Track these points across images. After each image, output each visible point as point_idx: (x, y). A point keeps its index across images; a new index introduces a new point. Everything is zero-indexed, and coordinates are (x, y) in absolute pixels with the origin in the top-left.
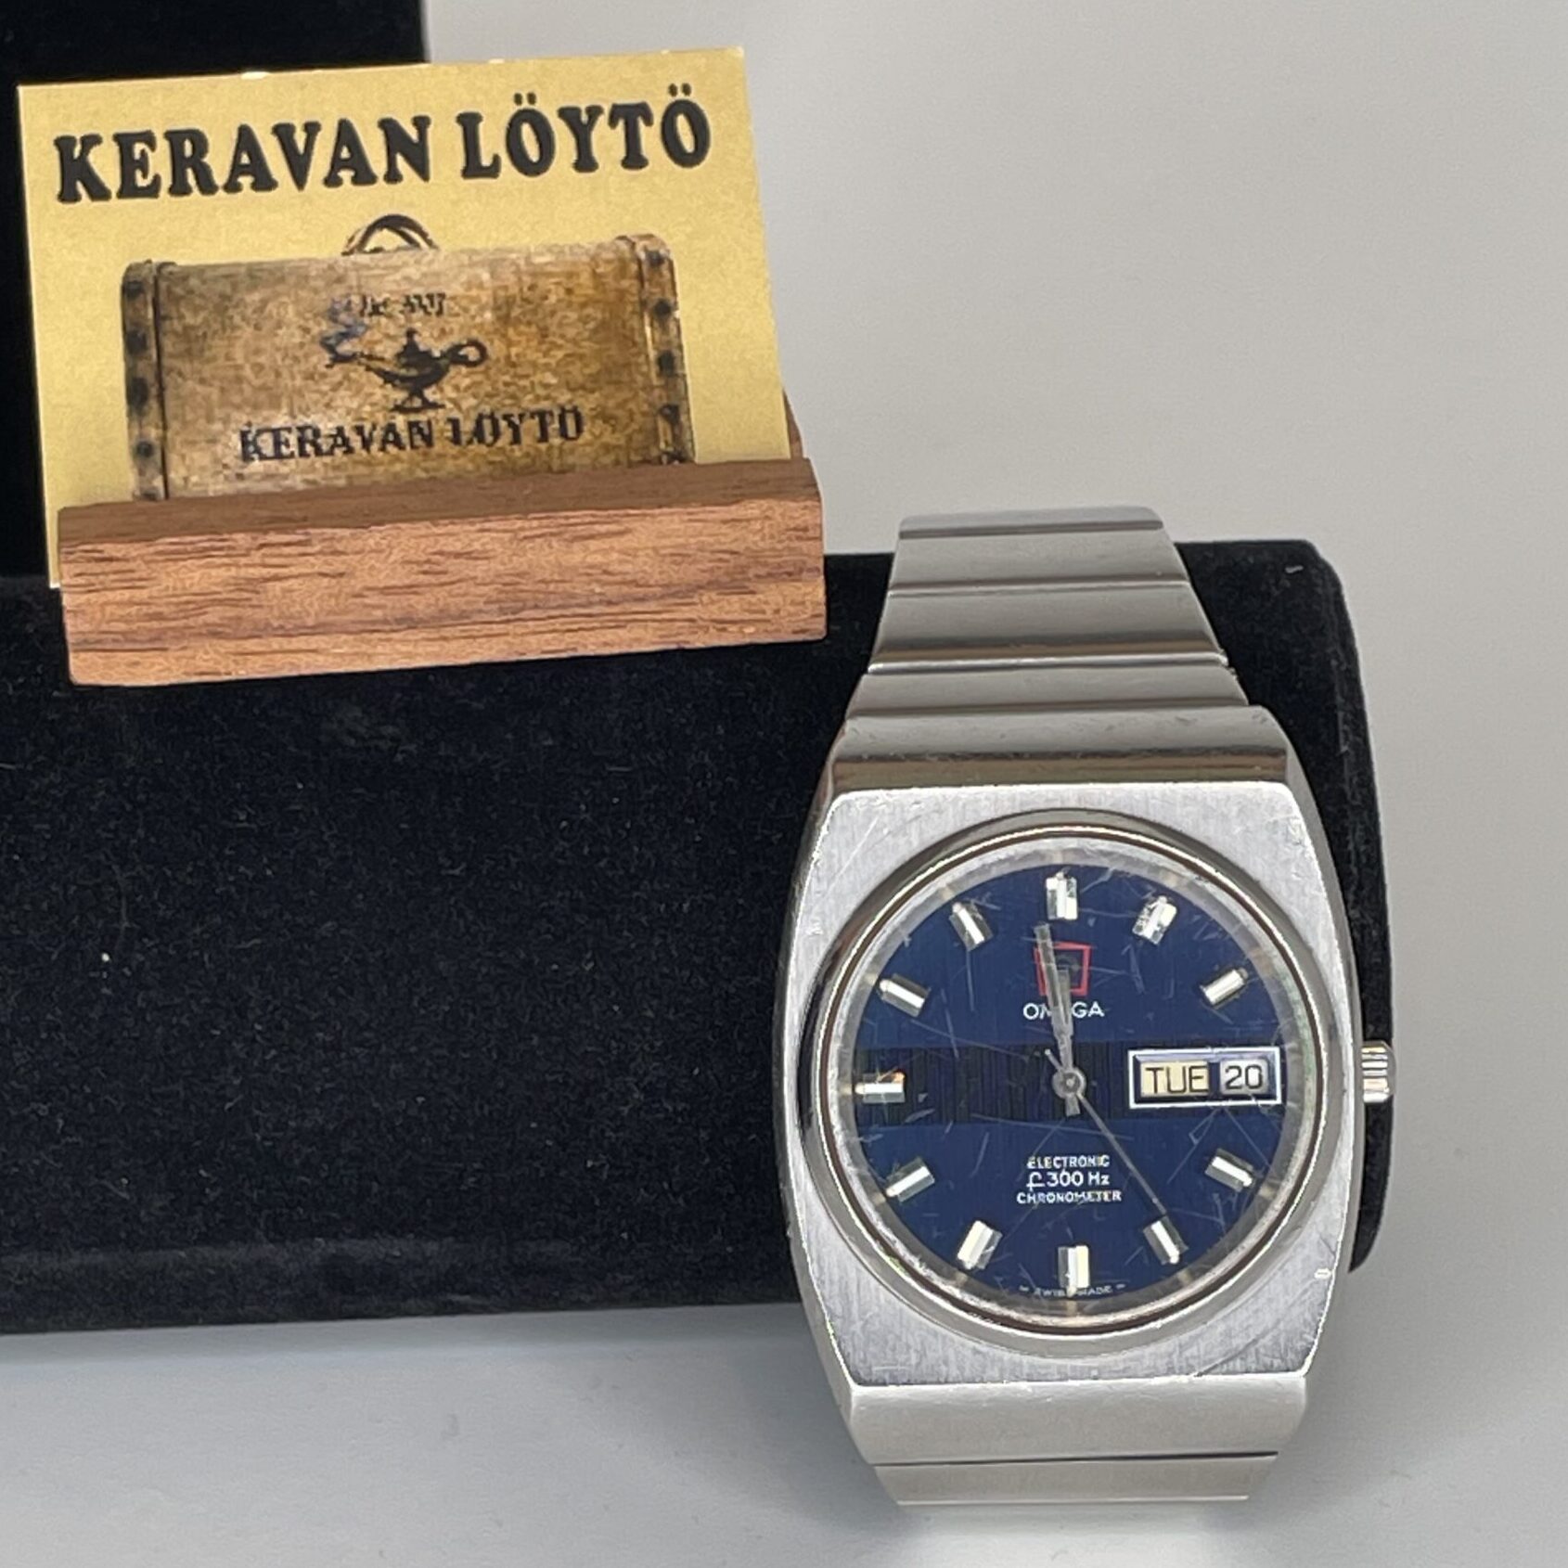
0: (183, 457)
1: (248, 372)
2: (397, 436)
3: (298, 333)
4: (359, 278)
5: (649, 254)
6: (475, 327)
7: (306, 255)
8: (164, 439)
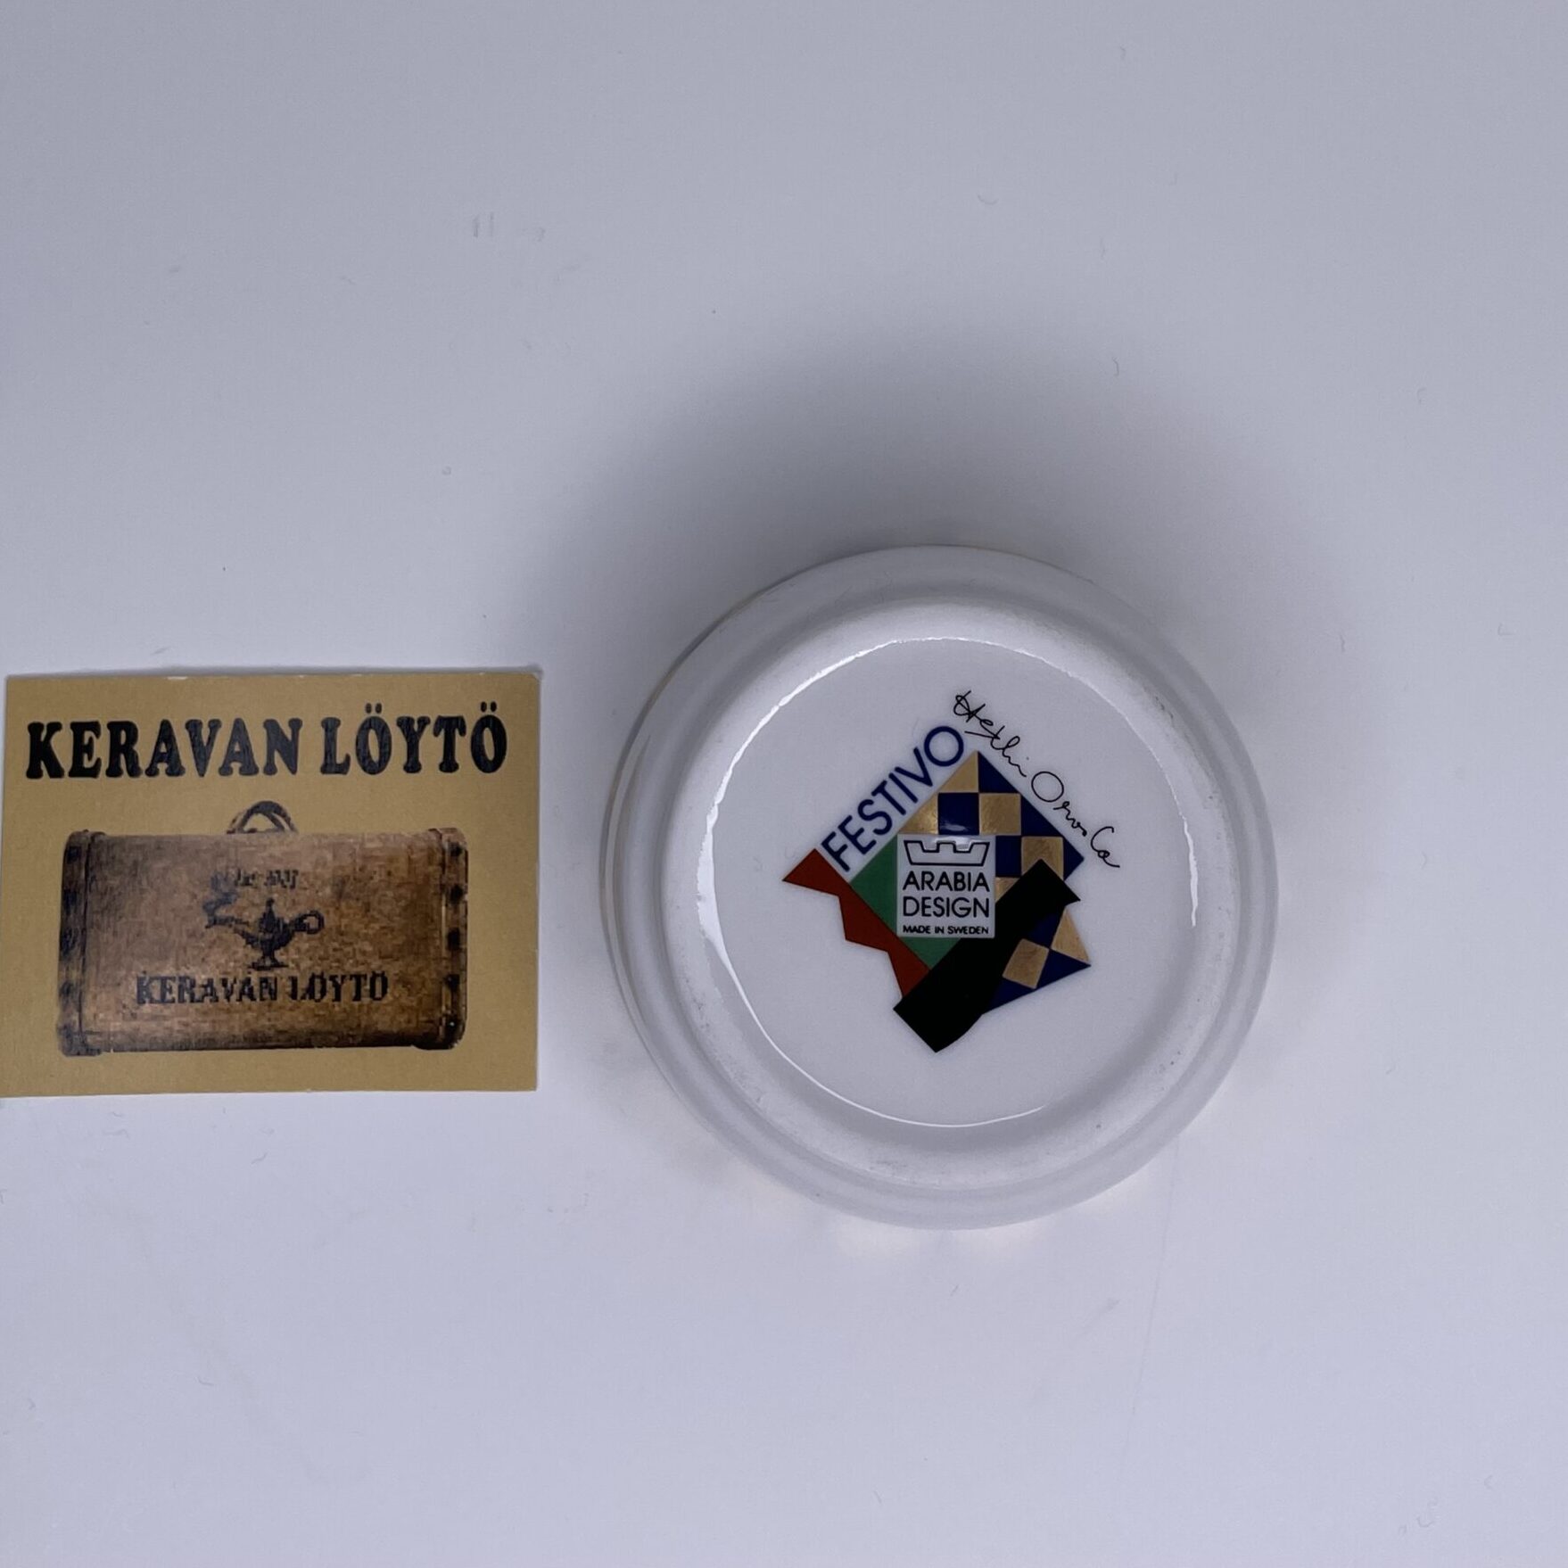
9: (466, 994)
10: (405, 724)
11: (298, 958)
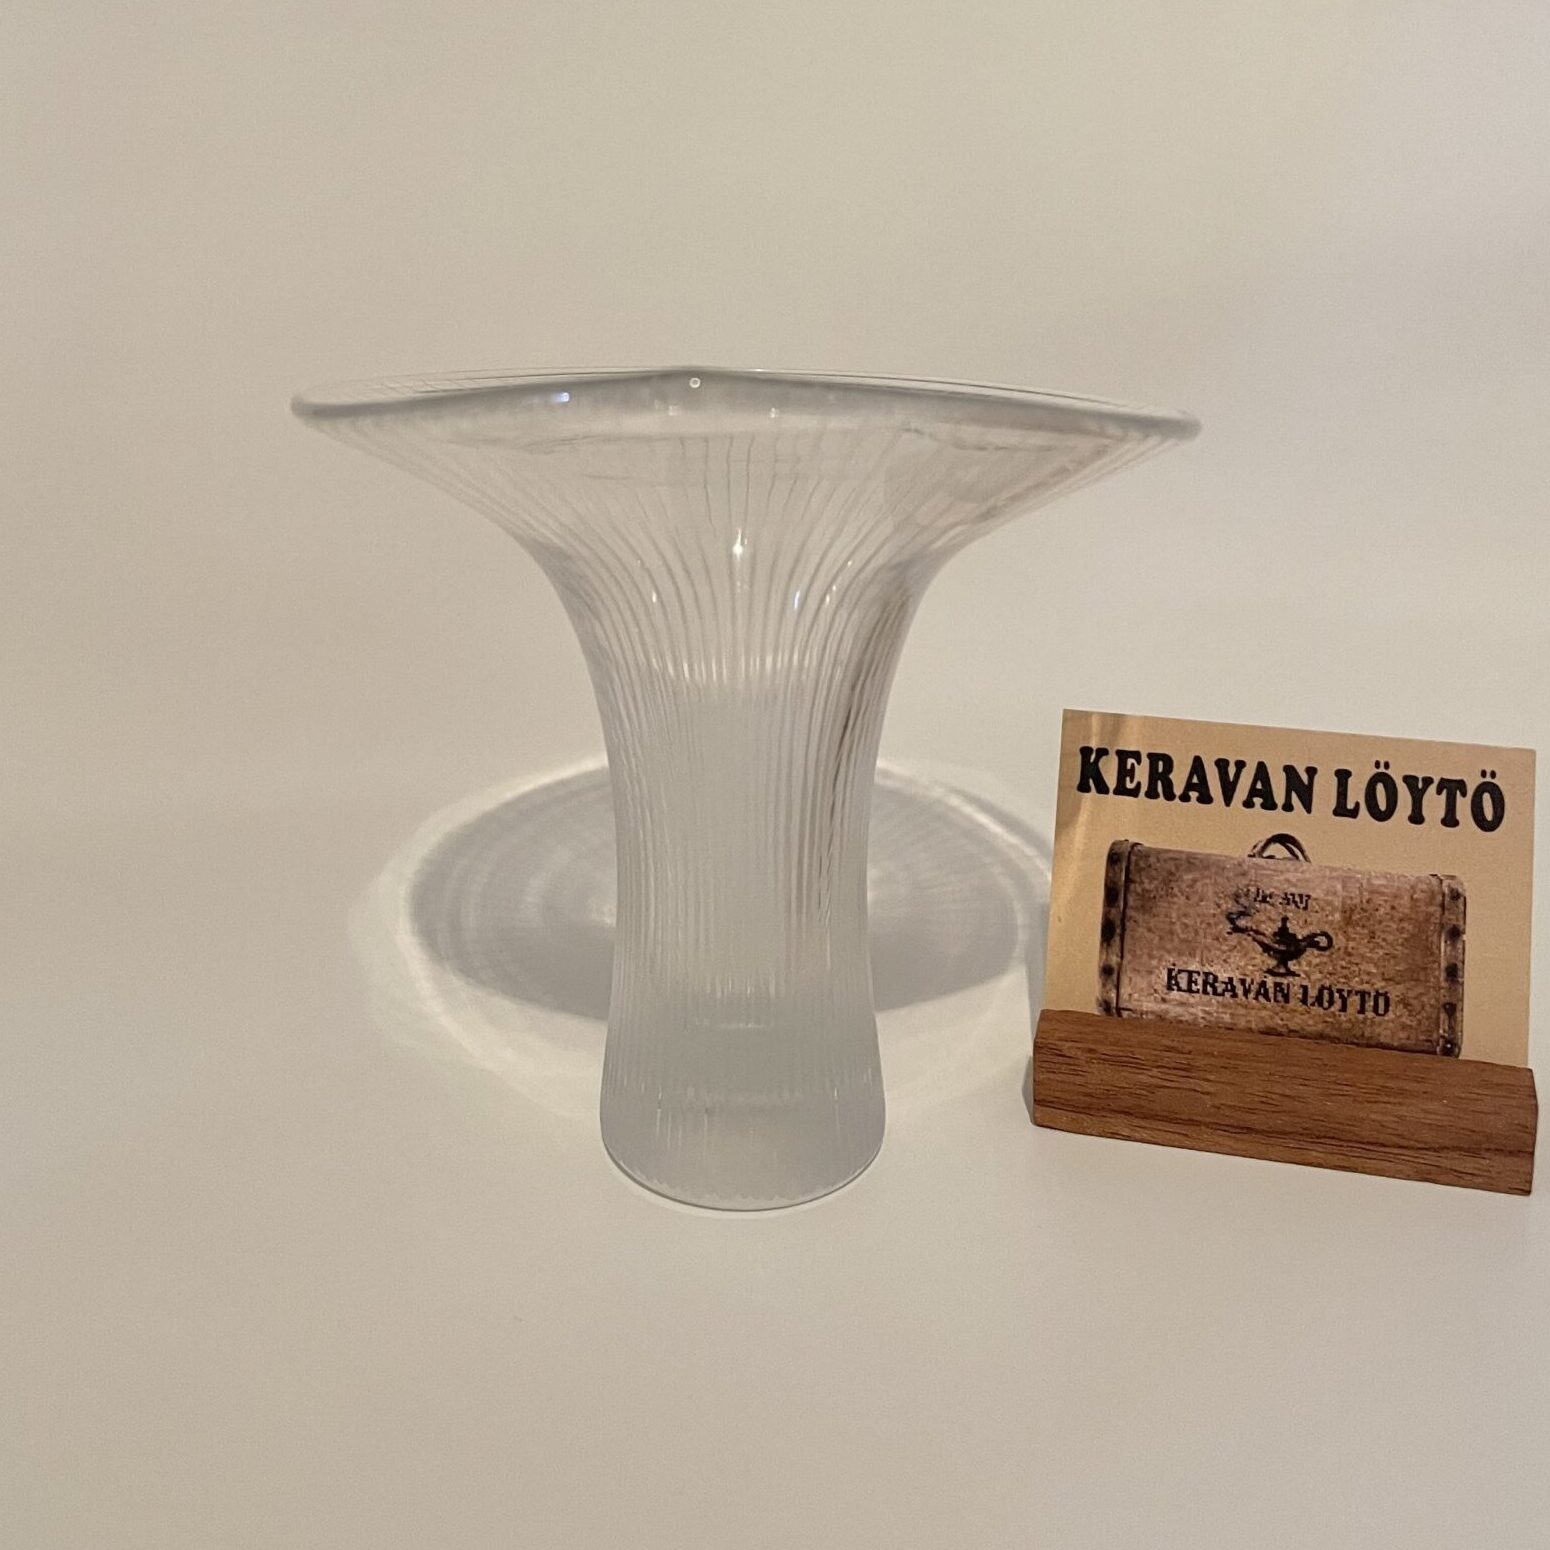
0: (1131, 979)
1: (1178, 928)
2: (1266, 991)
3: (1213, 905)
4: (1256, 873)
5: (1452, 890)
6: (1326, 922)
7: (1226, 853)
8: (1120, 965)
11: (1308, 969)
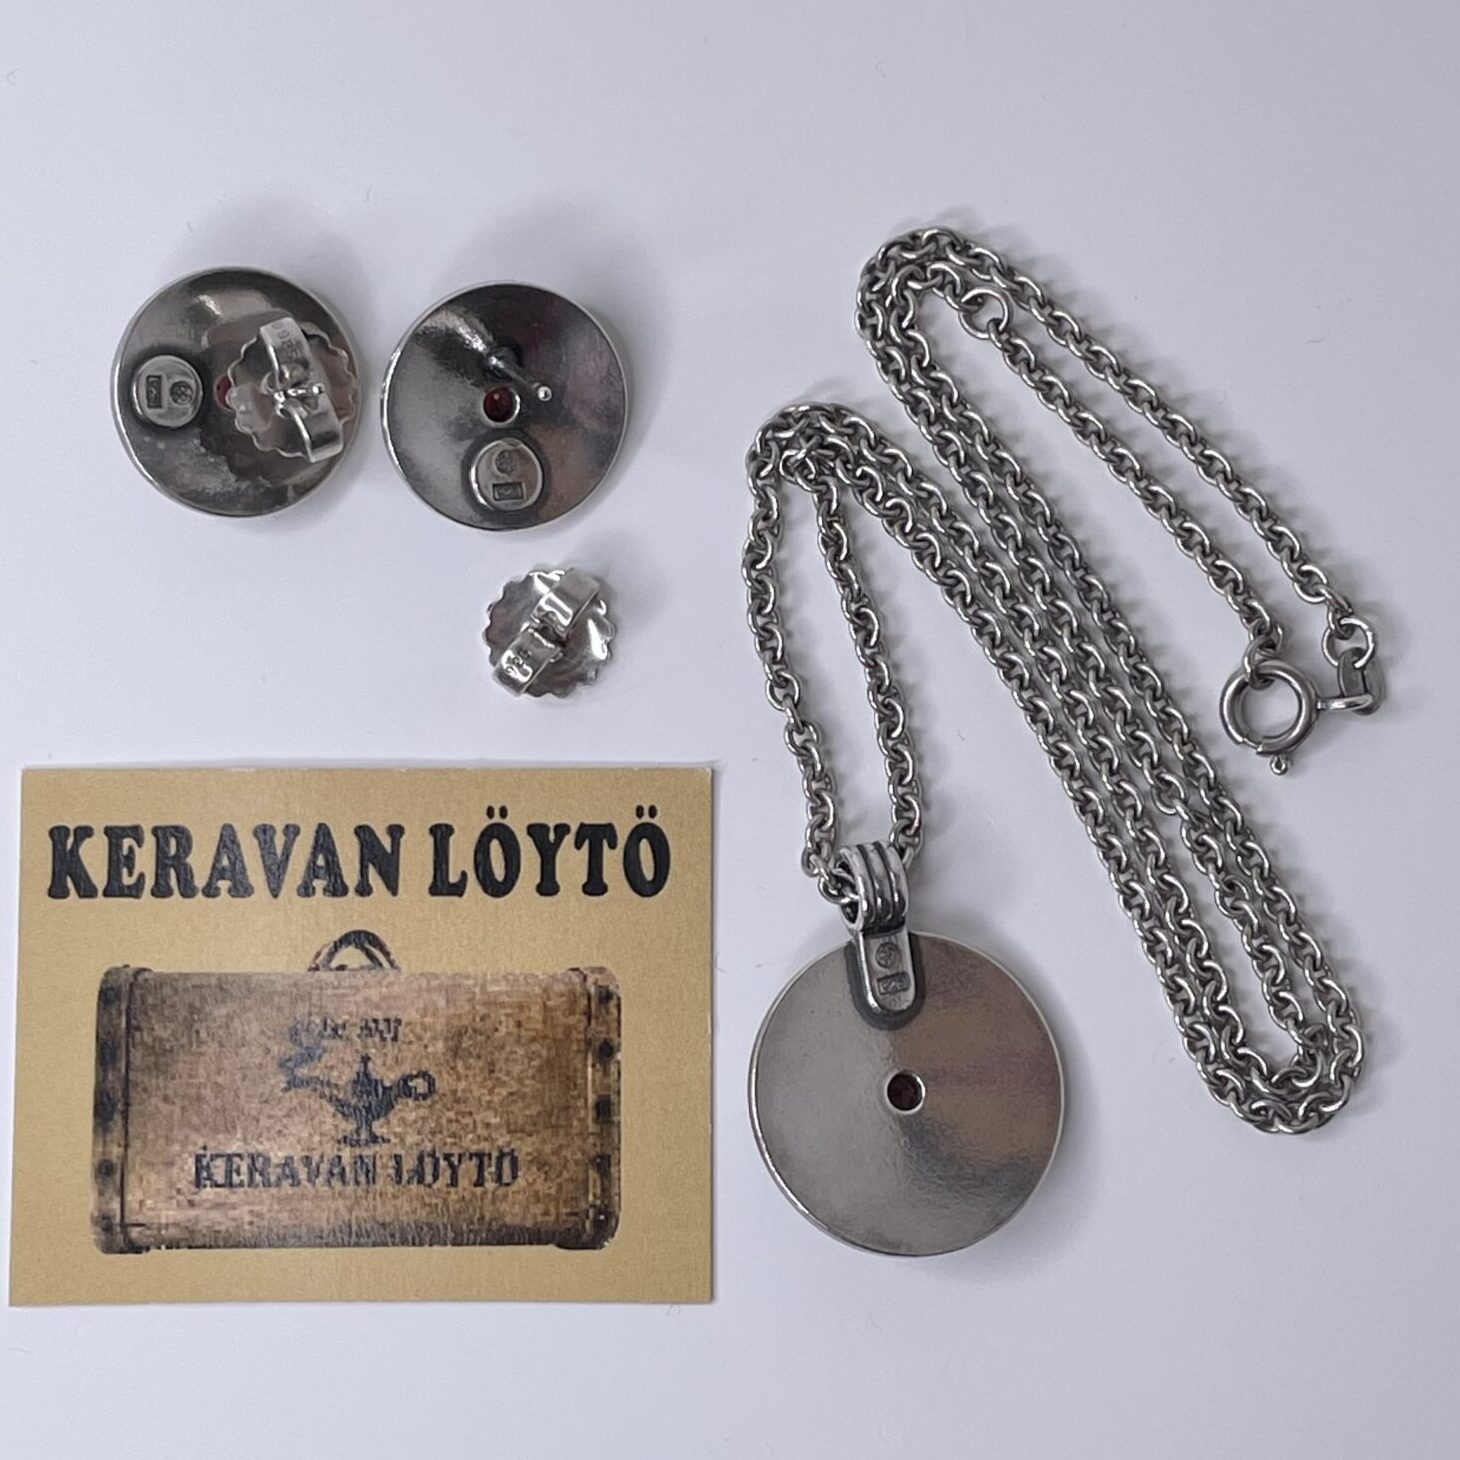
9: (619, 1179)
10: (536, 831)
